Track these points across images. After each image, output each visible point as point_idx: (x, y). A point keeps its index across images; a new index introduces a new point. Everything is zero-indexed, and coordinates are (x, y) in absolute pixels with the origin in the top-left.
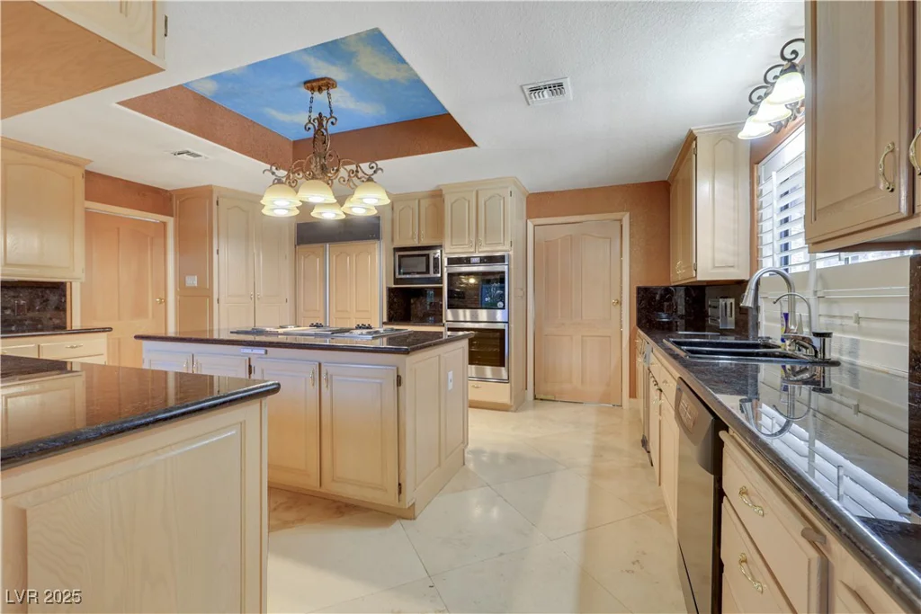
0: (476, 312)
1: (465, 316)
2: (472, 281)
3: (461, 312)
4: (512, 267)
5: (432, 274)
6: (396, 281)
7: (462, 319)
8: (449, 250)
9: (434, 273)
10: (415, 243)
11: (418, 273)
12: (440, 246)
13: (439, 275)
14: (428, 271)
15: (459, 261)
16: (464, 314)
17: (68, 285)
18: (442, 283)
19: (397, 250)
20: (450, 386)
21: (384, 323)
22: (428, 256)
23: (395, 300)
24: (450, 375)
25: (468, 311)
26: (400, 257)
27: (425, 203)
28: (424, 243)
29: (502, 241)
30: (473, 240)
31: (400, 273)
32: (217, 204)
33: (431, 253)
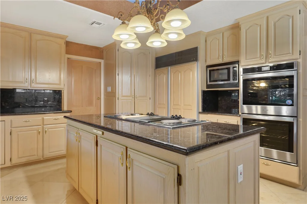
0: (266, 108)
1: (257, 110)
2: (263, 84)
3: (254, 107)
4: (301, 71)
5: (231, 81)
6: (208, 86)
7: (254, 112)
8: (245, 63)
9: (233, 80)
10: (220, 61)
11: (222, 81)
12: (238, 62)
13: (237, 81)
14: (229, 79)
15: (253, 70)
16: (256, 109)
17: (62, 91)
18: (238, 87)
19: (208, 67)
20: (240, 179)
21: (199, 113)
22: (228, 69)
23: (207, 98)
24: (240, 168)
25: (259, 107)
26: (210, 71)
27: (227, 34)
28: (226, 60)
29: (291, 52)
30: (264, 54)
31: (210, 82)
32: (118, 51)
33: (231, 66)
